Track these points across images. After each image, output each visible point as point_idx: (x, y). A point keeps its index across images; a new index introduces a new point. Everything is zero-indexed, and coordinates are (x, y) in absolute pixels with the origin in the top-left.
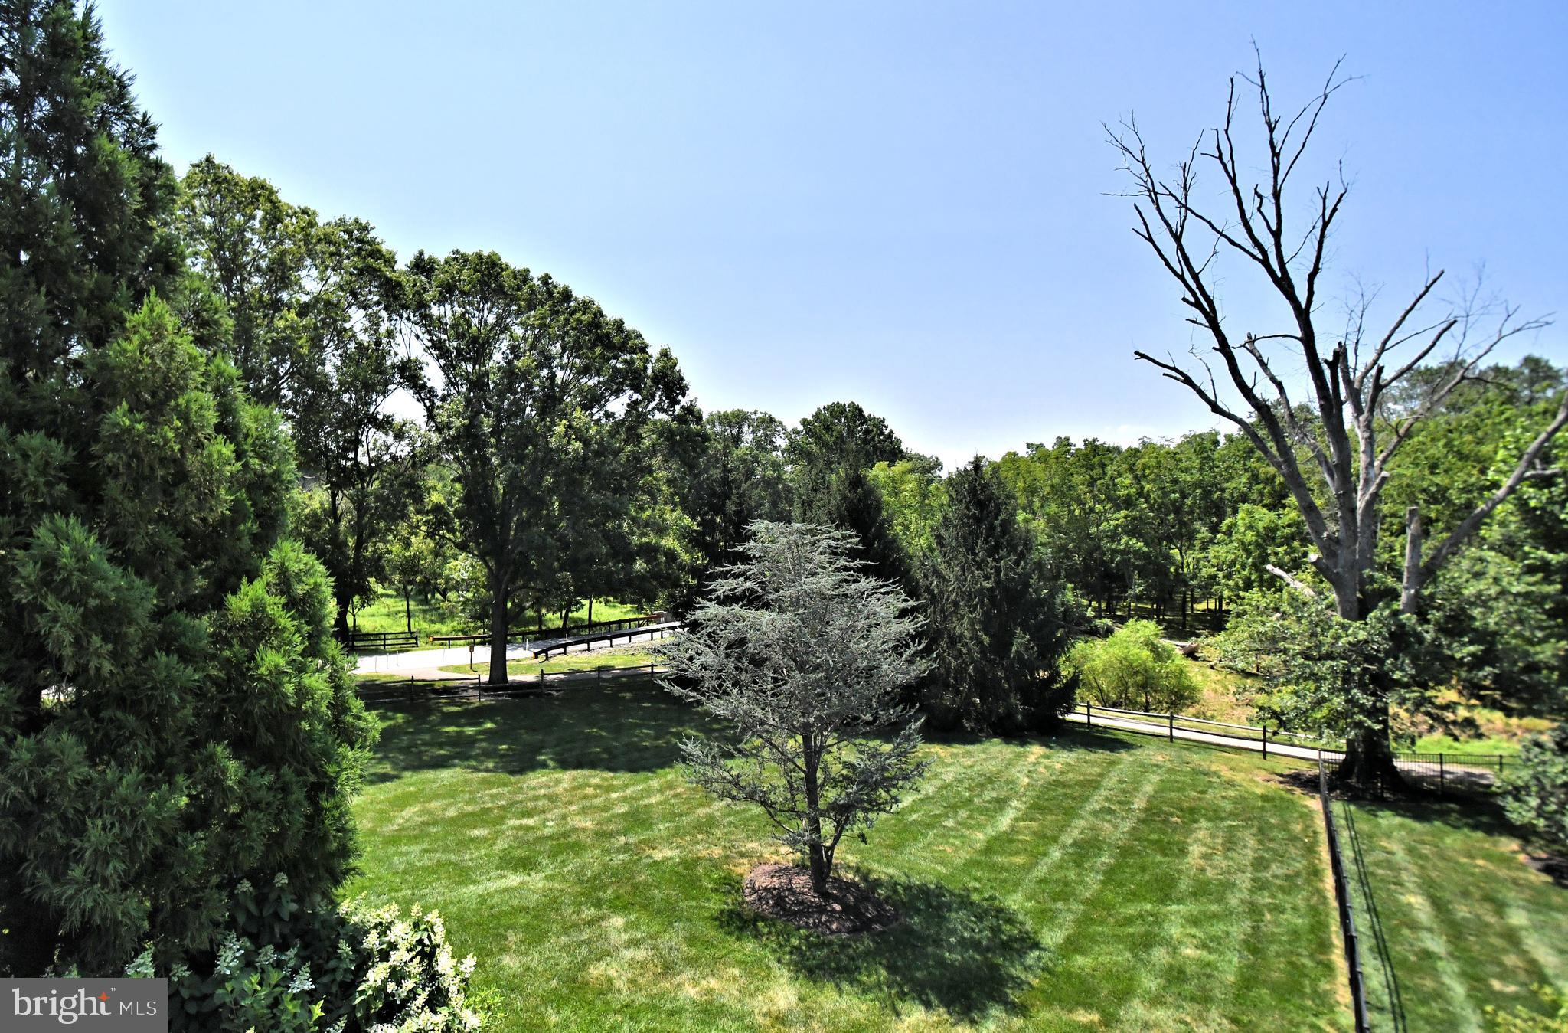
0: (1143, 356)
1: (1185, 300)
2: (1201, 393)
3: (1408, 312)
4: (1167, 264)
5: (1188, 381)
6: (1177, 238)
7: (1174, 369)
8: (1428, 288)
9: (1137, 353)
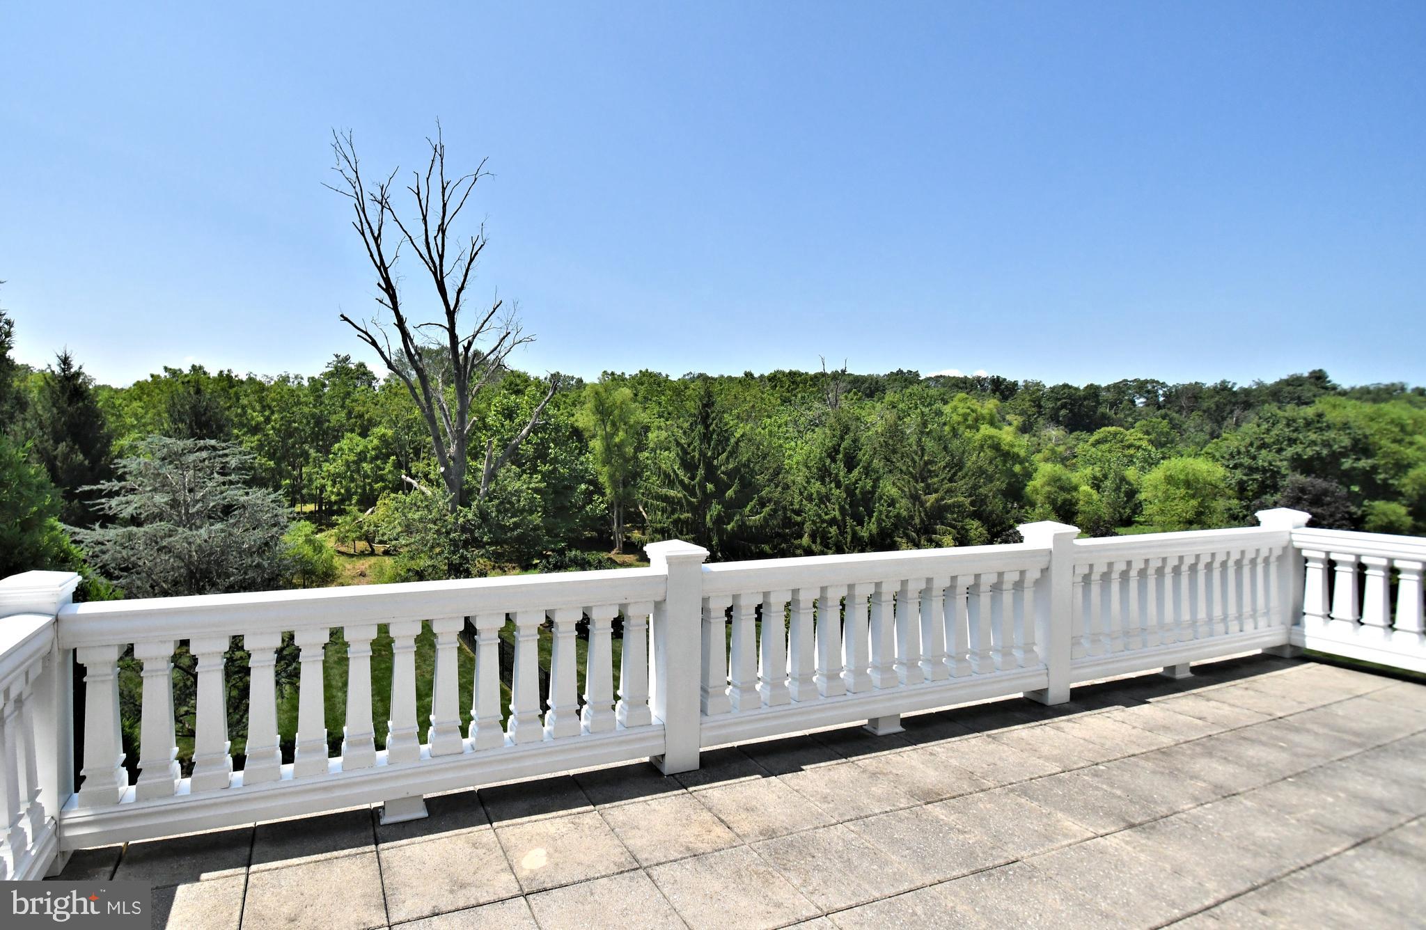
0: (346, 319)
1: (379, 284)
2: (382, 353)
3: (485, 322)
4: (372, 255)
5: (374, 343)
6: (376, 239)
7: (366, 333)
8: (495, 309)
9: (342, 316)
